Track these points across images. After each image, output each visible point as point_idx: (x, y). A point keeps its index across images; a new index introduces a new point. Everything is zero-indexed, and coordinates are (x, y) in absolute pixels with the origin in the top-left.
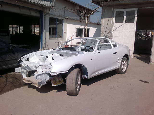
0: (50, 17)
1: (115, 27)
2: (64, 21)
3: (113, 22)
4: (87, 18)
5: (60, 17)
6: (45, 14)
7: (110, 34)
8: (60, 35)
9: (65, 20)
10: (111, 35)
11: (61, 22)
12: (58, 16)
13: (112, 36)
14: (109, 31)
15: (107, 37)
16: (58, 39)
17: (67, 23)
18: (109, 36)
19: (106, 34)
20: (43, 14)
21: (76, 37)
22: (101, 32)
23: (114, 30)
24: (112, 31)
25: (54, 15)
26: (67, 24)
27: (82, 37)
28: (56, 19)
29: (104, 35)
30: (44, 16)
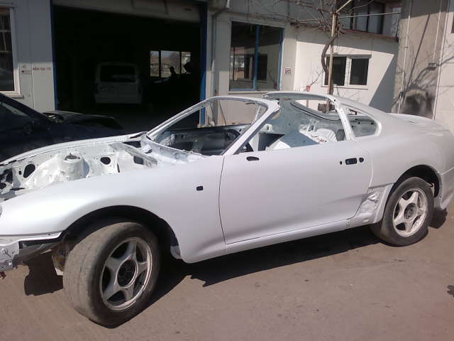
0: (233, 23)
1: (450, 49)
2: (286, 33)
3: (442, 29)
4: (334, 17)
5: (264, 18)
6: (214, 13)
7: (431, 77)
8: (273, 81)
9: (288, 29)
10: (435, 78)
11: (274, 36)
12: (258, 17)
13: (435, 85)
14: (427, 66)
15: (419, 85)
16: (262, 92)
17: (298, 39)
18: (426, 82)
19: (415, 77)
20: (210, 13)
21: (323, 85)
22: (398, 70)
23: (445, 62)
24: (438, 65)
25: (248, 15)
26: (298, 42)
27: (343, 85)
28: (255, 26)
29: (407, 81)
30: (213, 19)
